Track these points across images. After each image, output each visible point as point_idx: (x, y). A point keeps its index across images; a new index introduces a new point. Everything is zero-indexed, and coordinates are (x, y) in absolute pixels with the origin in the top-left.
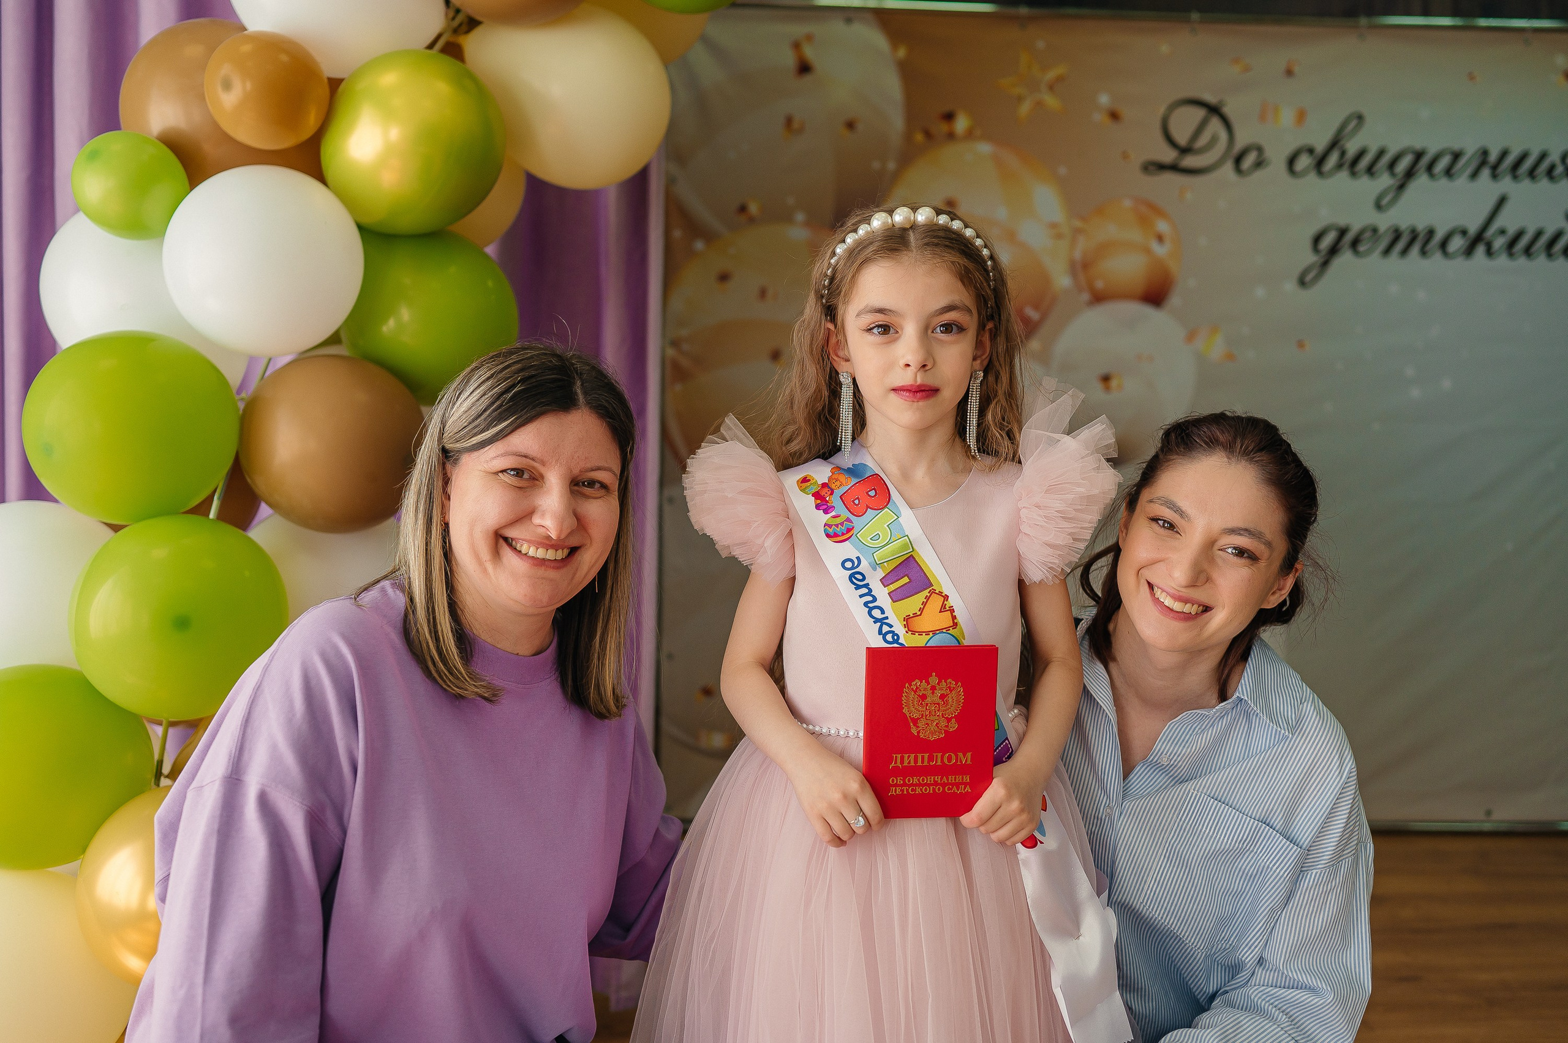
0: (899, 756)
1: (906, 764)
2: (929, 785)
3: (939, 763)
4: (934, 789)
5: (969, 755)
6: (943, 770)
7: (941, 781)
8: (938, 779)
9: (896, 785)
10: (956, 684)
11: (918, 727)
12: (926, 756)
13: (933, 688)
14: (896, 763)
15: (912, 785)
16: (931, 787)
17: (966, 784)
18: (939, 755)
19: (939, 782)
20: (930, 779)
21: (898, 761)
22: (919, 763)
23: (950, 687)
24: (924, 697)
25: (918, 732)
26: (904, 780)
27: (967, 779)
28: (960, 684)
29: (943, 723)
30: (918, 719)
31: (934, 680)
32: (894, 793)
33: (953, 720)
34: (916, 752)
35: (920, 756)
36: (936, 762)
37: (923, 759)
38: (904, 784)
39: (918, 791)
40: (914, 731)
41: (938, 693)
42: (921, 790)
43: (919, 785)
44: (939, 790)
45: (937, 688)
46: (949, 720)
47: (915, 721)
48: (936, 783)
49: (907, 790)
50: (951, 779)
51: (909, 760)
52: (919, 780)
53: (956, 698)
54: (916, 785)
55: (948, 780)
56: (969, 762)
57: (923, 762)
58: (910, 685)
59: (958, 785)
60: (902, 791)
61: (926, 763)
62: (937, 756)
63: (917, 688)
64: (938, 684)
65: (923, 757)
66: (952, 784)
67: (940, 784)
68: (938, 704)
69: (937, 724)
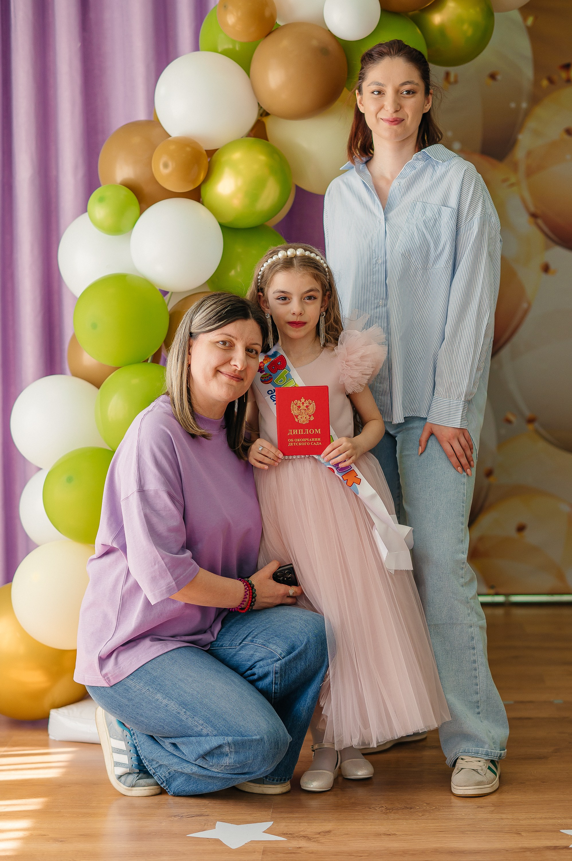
0: (291, 430)
1: (294, 433)
2: (304, 442)
3: (307, 433)
4: (306, 444)
5: (319, 430)
6: (310, 436)
7: (309, 440)
8: (308, 439)
9: (291, 442)
10: (312, 402)
11: (298, 419)
12: (302, 430)
13: (303, 403)
14: (290, 433)
15: (297, 442)
16: (305, 443)
17: (319, 442)
18: (307, 430)
19: (308, 441)
20: (304, 440)
21: (291, 432)
22: (299, 433)
23: (309, 403)
24: (299, 407)
25: (298, 421)
26: (294, 440)
27: (319, 439)
28: (313, 401)
29: (308, 417)
30: (298, 415)
31: (303, 400)
32: (290, 445)
33: (312, 416)
34: (298, 429)
35: (299, 430)
36: (306, 433)
37: (301, 432)
38: (294, 442)
39: (300, 444)
40: (296, 420)
41: (305, 405)
42: (301, 444)
43: (300, 442)
44: (308, 444)
45: (305, 403)
46: (310, 416)
47: (297, 416)
48: (307, 441)
49: (295, 444)
50: (313, 440)
51: (295, 432)
52: (300, 440)
53: (312, 407)
54: (299, 442)
55: (312, 440)
56: (320, 433)
57: (301, 433)
58: (294, 402)
59: (316, 442)
60: (294, 444)
61: (302, 433)
62: (306, 430)
63: (296, 403)
64: (305, 401)
65: (301, 431)
66: (314, 442)
67: (309, 442)
68: (306, 410)
69: (306, 417)
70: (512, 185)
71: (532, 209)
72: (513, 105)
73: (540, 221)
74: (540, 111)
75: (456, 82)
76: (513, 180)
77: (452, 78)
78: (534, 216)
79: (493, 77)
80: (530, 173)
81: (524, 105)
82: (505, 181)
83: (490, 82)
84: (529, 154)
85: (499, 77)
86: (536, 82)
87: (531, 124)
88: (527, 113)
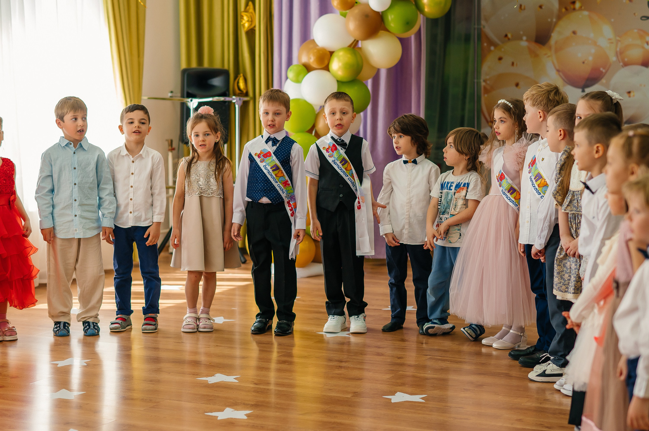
70: (549, 57)
71: (557, 68)
72: (549, 20)
73: (561, 74)
74: (562, 23)
75: (524, 9)
76: (549, 54)
77: (523, 7)
78: (558, 71)
79: (541, 7)
80: (557, 51)
81: (554, 20)
82: (546, 54)
83: (539, 9)
84: (556, 42)
85: (543, 7)
86: (560, 10)
87: (557, 29)
88: (556, 23)
